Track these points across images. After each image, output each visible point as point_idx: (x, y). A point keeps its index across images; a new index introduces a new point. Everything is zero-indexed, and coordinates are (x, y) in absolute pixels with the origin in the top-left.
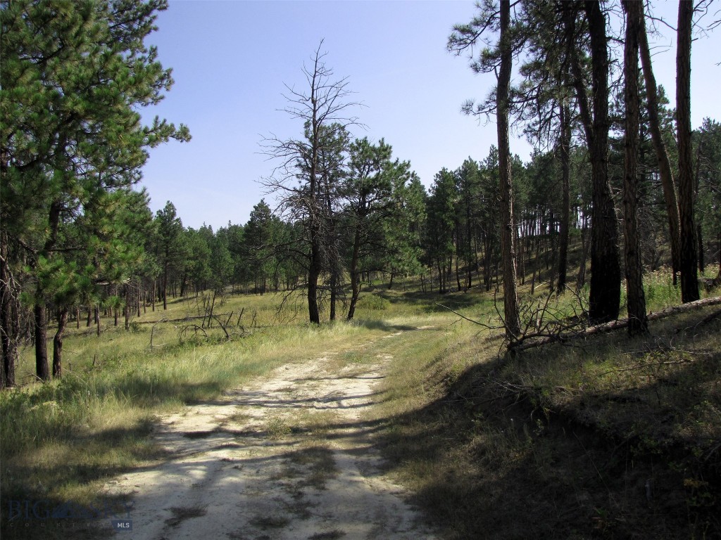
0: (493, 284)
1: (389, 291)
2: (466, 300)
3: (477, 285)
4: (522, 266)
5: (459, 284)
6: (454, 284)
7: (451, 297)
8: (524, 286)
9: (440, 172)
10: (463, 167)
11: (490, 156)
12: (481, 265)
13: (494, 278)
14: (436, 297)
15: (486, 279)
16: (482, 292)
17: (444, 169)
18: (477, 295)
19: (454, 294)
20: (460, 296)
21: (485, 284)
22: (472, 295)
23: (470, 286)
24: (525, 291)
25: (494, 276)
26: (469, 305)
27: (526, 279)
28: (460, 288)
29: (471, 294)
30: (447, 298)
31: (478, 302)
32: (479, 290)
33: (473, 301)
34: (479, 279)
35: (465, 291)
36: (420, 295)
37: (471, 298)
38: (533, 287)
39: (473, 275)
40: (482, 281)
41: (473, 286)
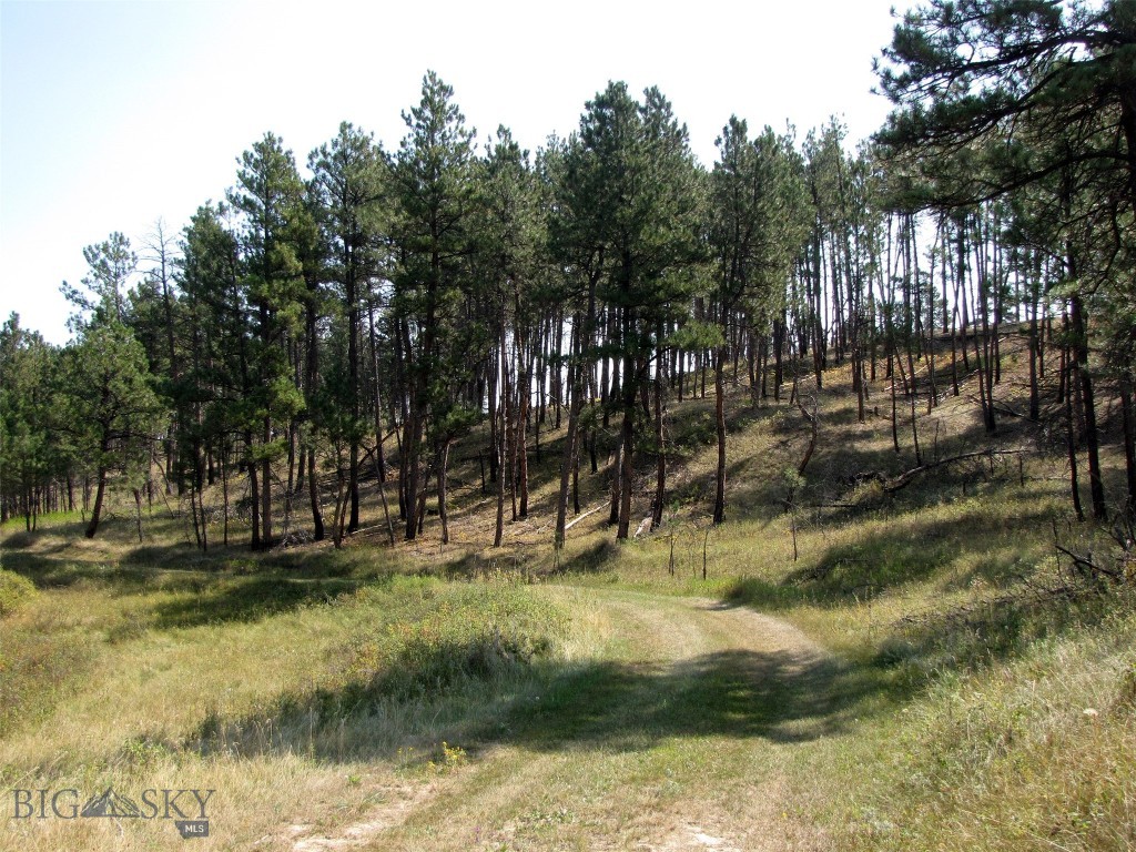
0: (427, 518)
1: (87, 543)
2: (333, 573)
3: (376, 522)
4: (520, 461)
5: (317, 517)
6: (303, 520)
7: (288, 563)
8: (526, 524)
9: (260, 148)
10: (335, 144)
11: (423, 103)
12: (392, 463)
13: (433, 501)
14: (234, 563)
15: (406, 503)
16: (390, 543)
17: (270, 140)
18: (375, 554)
19: (299, 549)
20: (318, 558)
21: (403, 516)
22: (358, 555)
23: (354, 524)
24: (531, 537)
25: (431, 494)
26: (335, 591)
27: (533, 499)
28: (319, 533)
29: (355, 551)
30: (274, 563)
31: (371, 578)
32: (383, 537)
33: (358, 573)
34: (384, 503)
35: (337, 541)
36: (183, 556)
37: (355, 564)
38: (561, 524)
39: (367, 492)
40: (394, 509)
41: (365, 525)
